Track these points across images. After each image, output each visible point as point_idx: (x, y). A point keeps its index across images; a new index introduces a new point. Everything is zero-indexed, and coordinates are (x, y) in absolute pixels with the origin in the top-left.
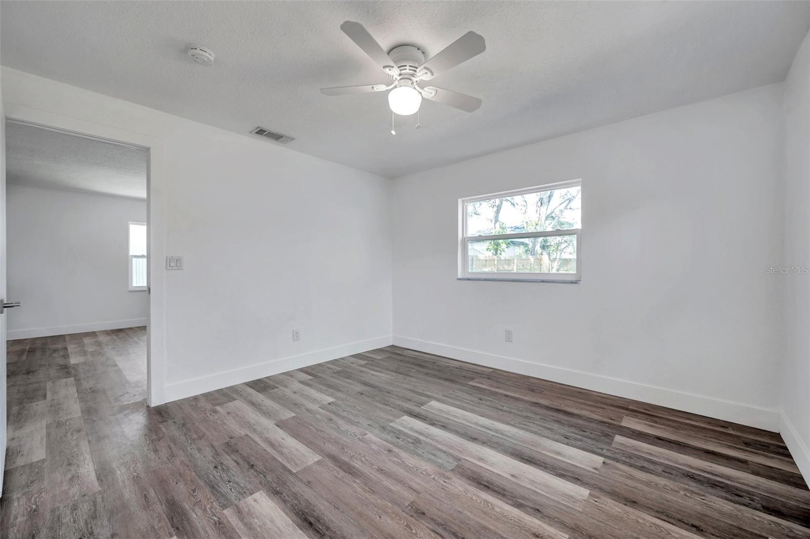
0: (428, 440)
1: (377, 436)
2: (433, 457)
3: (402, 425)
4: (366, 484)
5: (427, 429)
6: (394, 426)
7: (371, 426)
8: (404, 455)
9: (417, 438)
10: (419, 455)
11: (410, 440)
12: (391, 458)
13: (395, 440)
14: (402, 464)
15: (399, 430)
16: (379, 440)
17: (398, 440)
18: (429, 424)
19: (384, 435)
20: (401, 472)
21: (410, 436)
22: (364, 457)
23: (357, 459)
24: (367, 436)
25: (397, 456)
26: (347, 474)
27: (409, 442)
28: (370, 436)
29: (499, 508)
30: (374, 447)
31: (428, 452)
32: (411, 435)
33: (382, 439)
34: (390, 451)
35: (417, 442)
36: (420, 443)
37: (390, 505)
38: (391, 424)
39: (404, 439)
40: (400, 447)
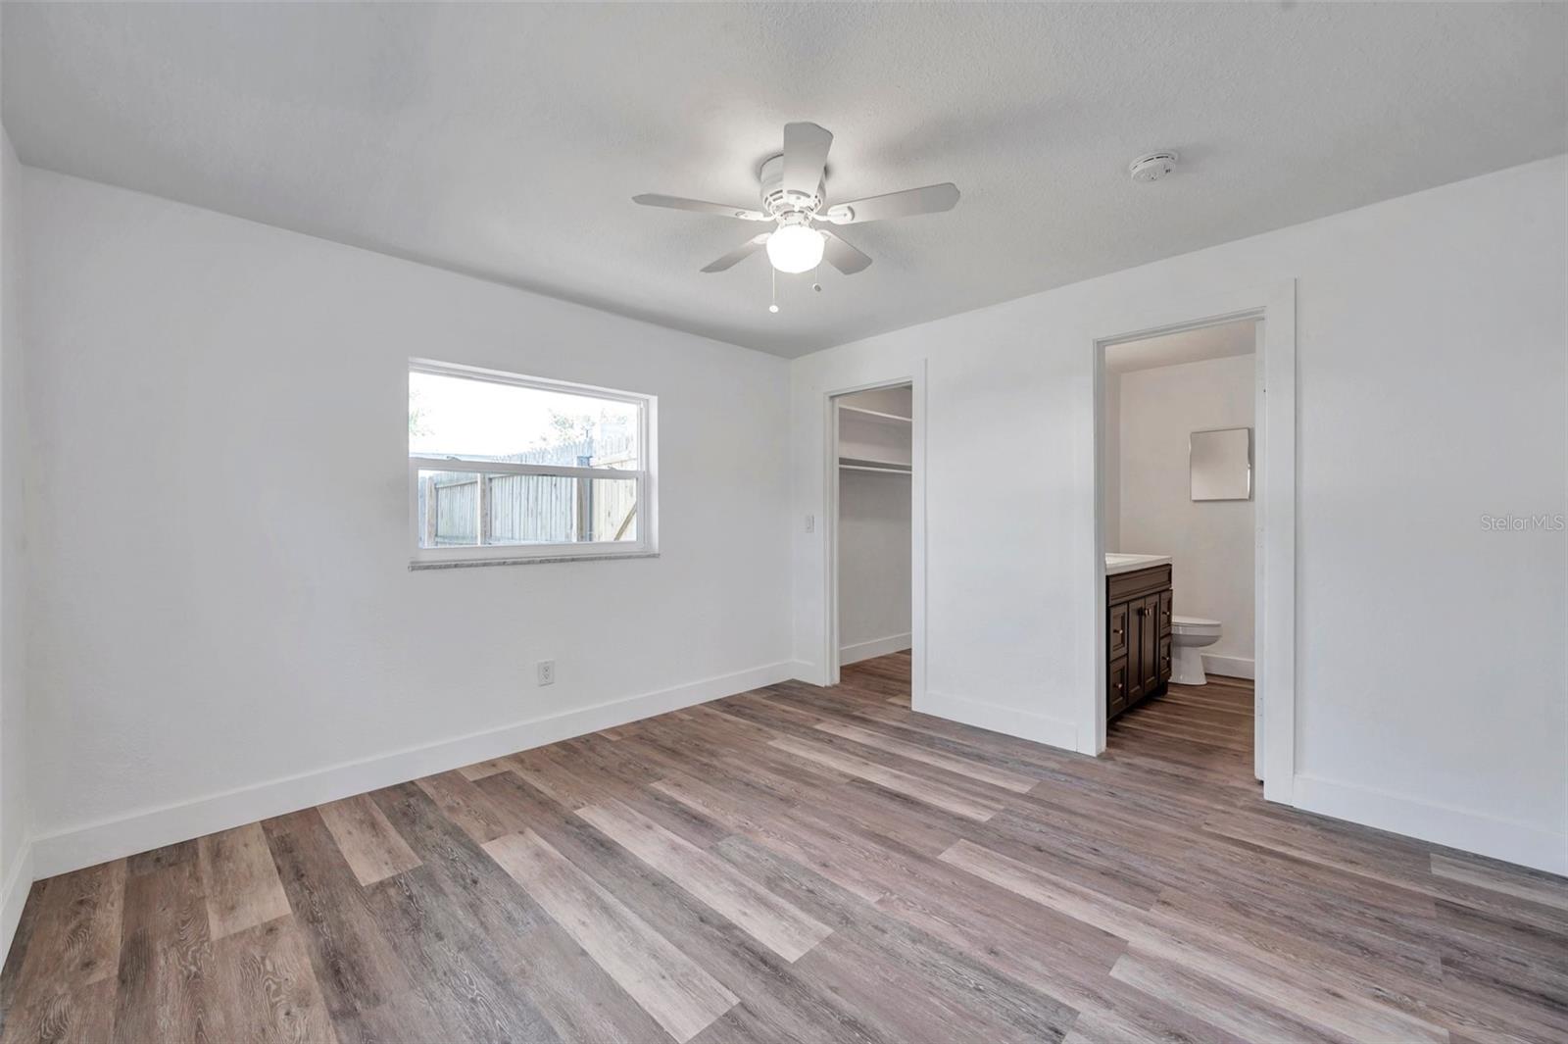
0: (751, 883)
1: (856, 898)
2: (752, 853)
3: (803, 930)
4: (852, 824)
5: (745, 914)
6: (821, 925)
7: (876, 927)
8: (800, 858)
9: (772, 890)
10: (775, 857)
11: (787, 886)
12: (821, 853)
13: (817, 887)
14: (803, 845)
15: (809, 911)
16: (848, 888)
17: (811, 887)
18: (736, 927)
19: (841, 899)
20: (805, 836)
21: (788, 895)
22: (866, 858)
23: (878, 855)
24: (878, 898)
25: (811, 857)
26: (883, 834)
27: (790, 882)
28: (871, 898)
29: (698, 803)
30: (856, 875)
31: (758, 862)
32: (783, 898)
33: (844, 890)
34: (825, 865)
35: (772, 883)
36: (769, 878)
37: (818, 806)
38: (829, 931)
39: (799, 888)
40: (807, 871)
